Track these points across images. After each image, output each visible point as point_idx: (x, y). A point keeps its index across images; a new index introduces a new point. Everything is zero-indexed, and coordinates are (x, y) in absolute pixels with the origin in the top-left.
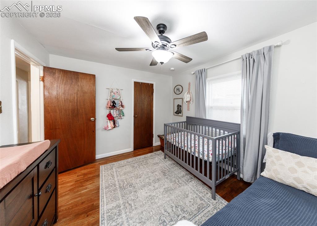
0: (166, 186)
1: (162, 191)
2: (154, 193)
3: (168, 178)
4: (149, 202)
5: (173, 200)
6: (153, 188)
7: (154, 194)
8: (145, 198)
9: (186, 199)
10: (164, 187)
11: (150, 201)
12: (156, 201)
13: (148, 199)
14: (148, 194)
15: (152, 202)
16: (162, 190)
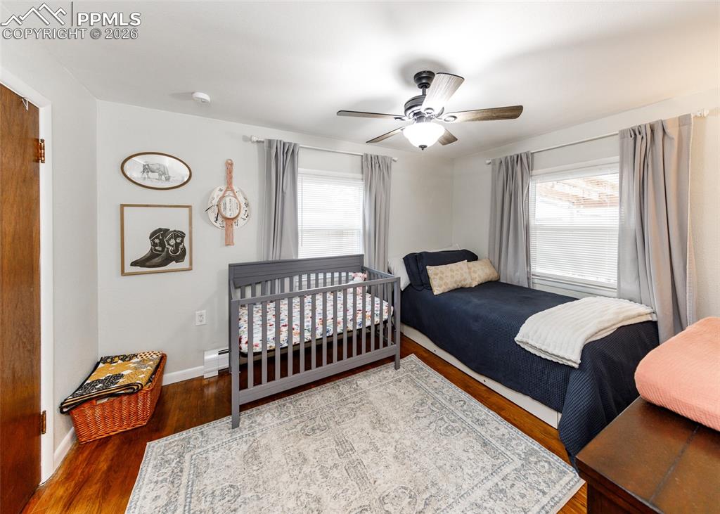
0: (367, 425)
1: (381, 433)
2: (387, 449)
3: (340, 420)
4: (415, 458)
5: (404, 415)
6: (371, 454)
7: (391, 449)
8: (405, 466)
9: (399, 398)
10: (370, 431)
11: (411, 456)
12: (408, 443)
13: (406, 461)
14: (391, 463)
15: (413, 451)
16: (379, 434)
